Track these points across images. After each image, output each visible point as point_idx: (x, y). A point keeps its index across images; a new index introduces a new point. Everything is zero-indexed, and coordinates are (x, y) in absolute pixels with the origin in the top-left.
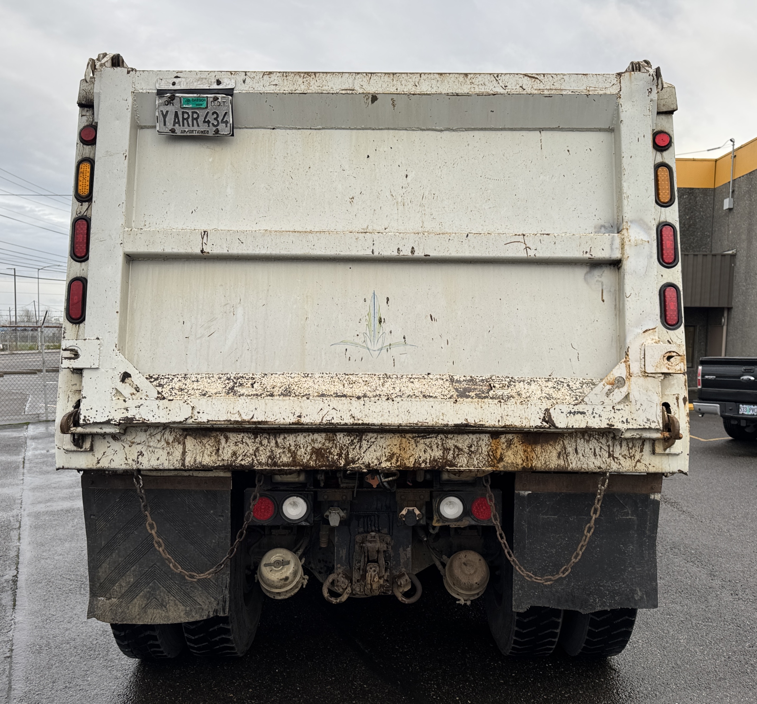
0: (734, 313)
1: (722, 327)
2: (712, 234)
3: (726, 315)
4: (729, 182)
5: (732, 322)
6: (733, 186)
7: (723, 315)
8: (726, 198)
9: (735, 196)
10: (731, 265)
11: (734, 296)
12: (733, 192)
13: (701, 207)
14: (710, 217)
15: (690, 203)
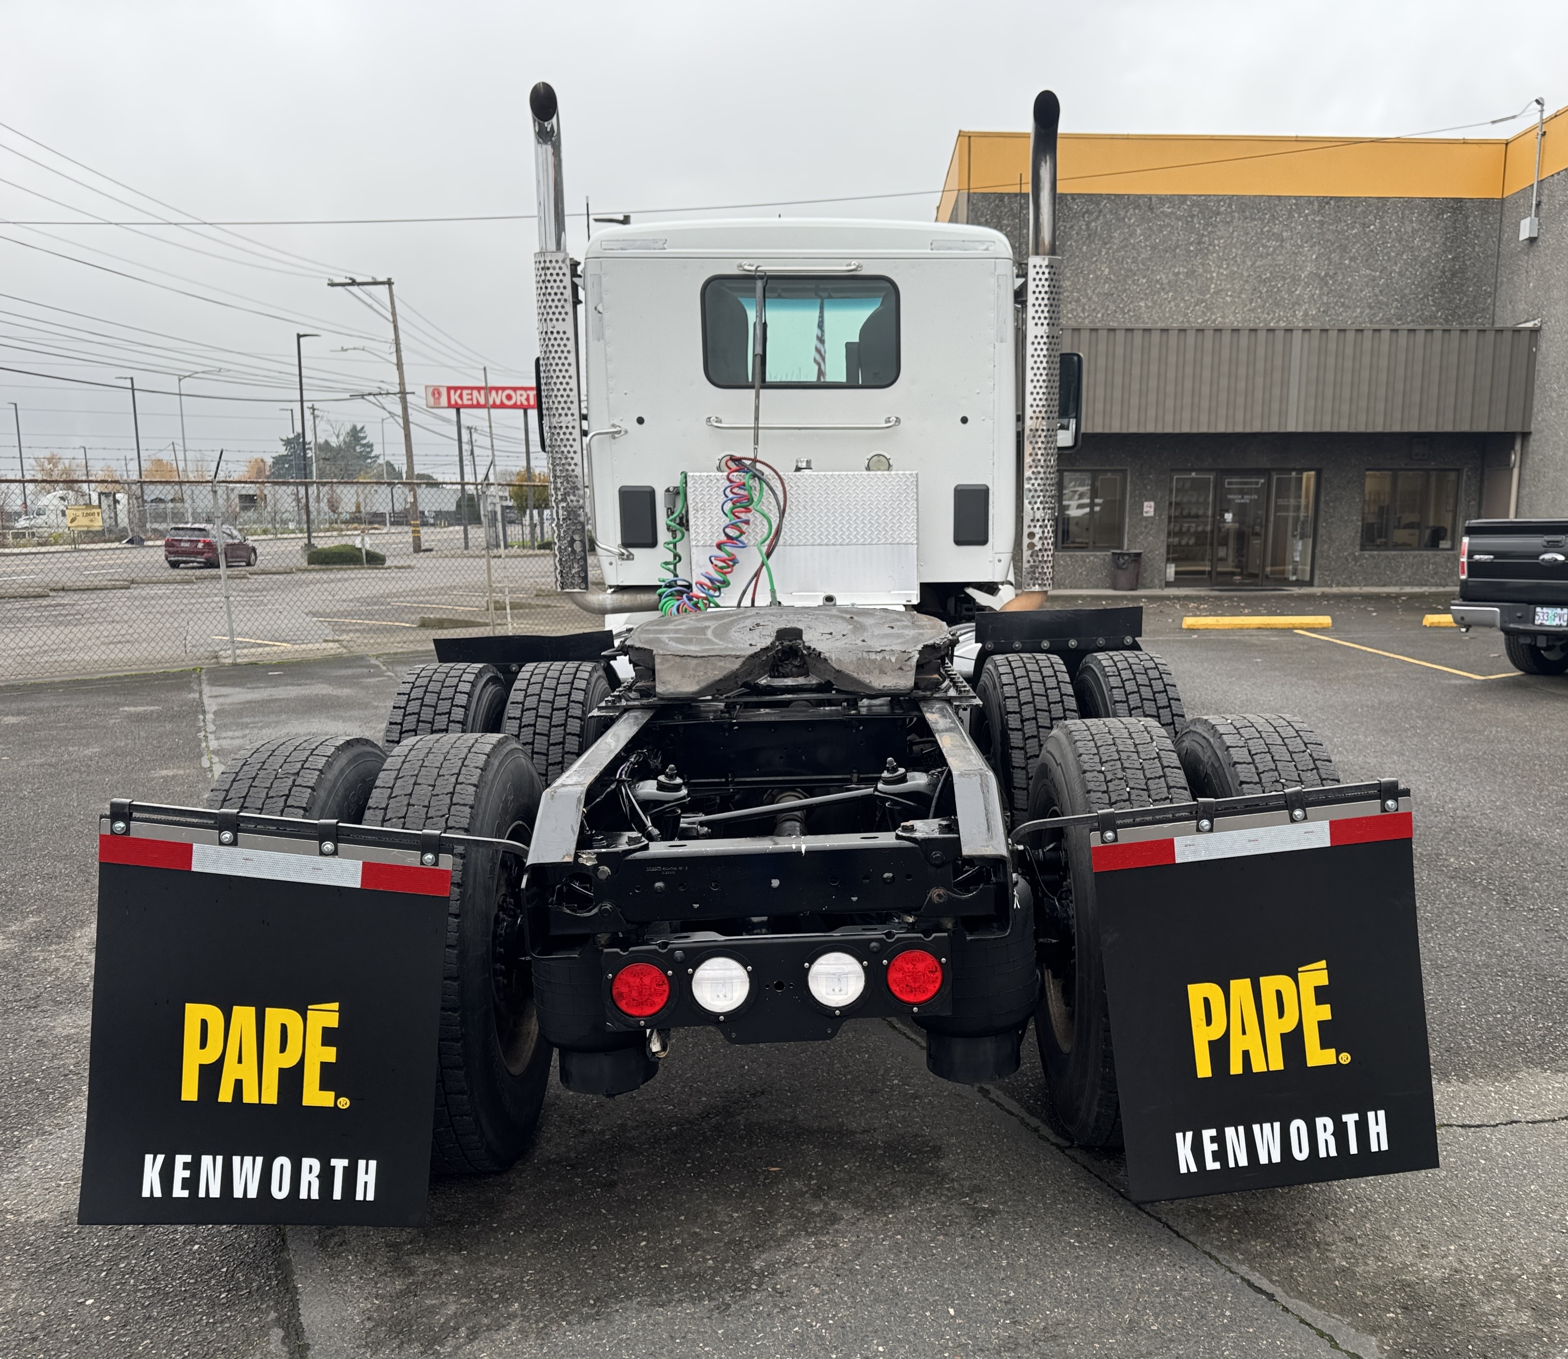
0: (1533, 443)
1: (1511, 470)
2: (1496, 290)
3: (1518, 447)
4: (1532, 186)
5: (1530, 462)
6: (1539, 194)
7: (1513, 448)
8: (1525, 218)
9: (1542, 215)
10: (1530, 349)
11: (1535, 410)
12: (1538, 205)
13: (1477, 237)
14: (1492, 256)
15: (1455, 229)
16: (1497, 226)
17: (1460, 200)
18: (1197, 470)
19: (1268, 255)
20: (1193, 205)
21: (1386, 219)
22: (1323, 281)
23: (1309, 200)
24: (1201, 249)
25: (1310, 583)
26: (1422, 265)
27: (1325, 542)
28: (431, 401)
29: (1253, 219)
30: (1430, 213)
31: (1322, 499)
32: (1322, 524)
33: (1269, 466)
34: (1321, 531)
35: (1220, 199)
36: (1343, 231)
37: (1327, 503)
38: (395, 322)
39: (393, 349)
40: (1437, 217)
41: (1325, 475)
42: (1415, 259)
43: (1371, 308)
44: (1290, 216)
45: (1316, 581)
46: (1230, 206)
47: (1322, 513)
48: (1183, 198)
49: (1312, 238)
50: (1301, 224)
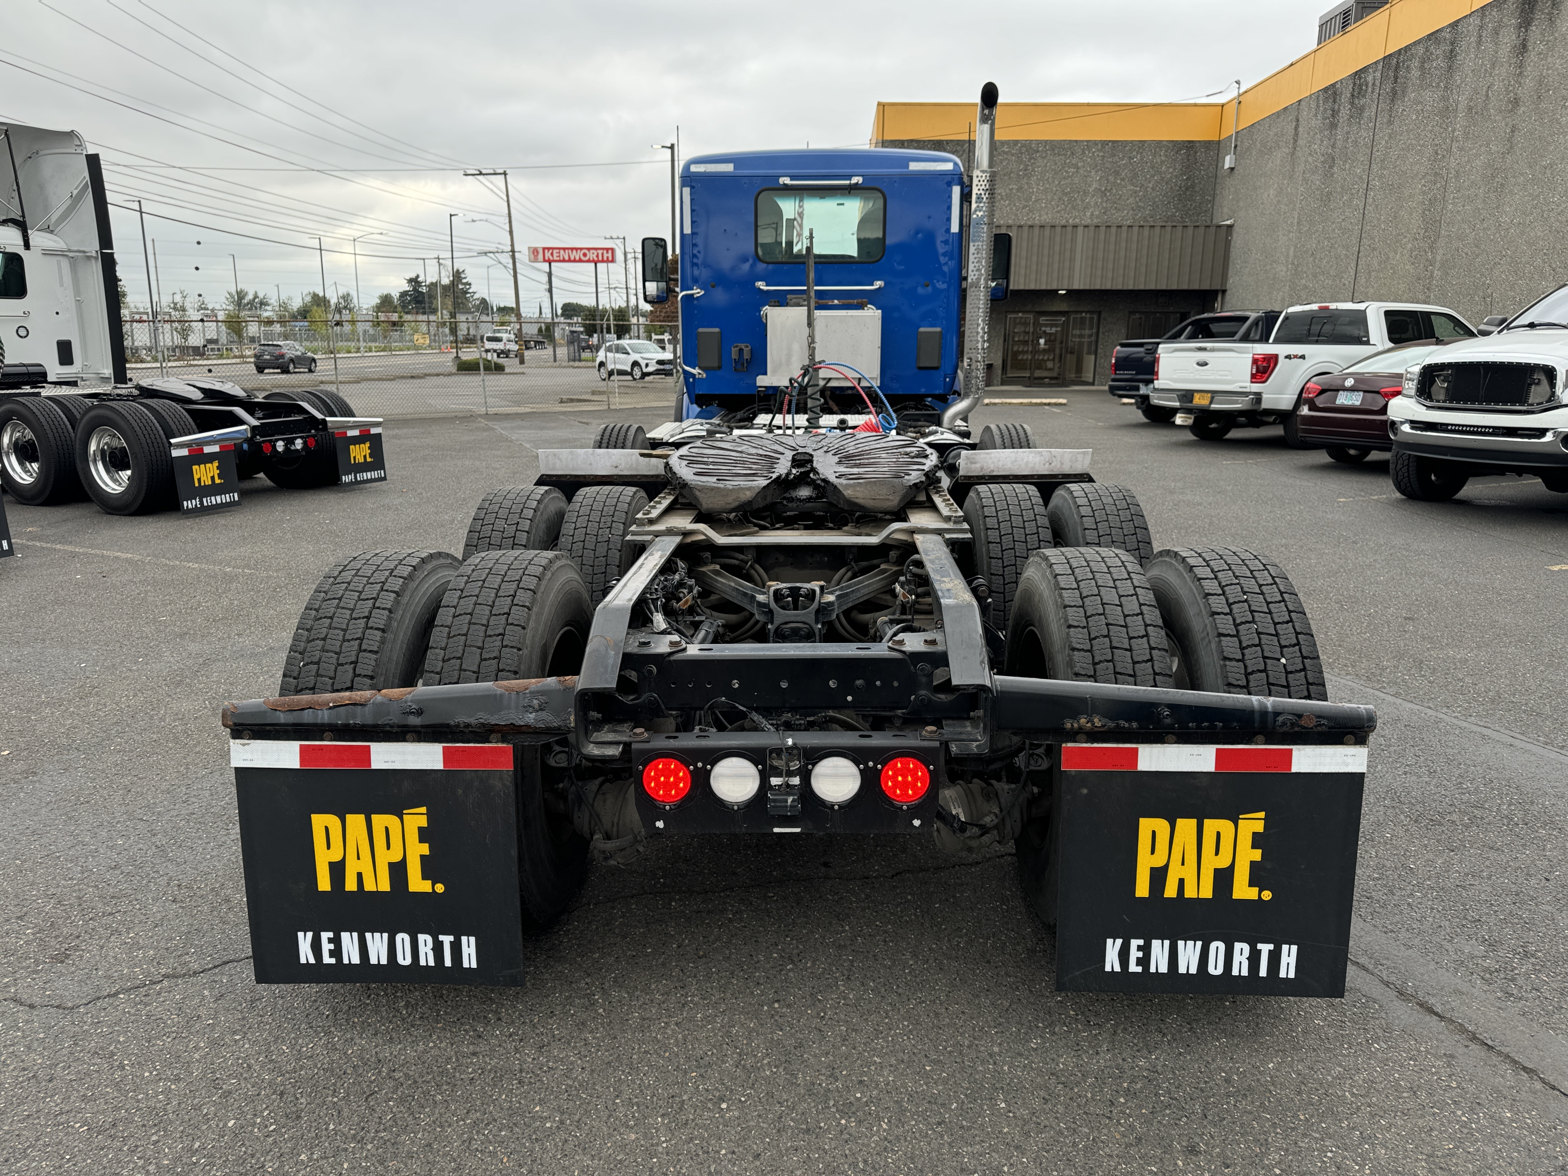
0: (1228, 295)
2: (1213, 199)
3: (1219, 297)
4: (1233, 135)
6: (1237, 140)
7: (1216, 298)
8: (1228, 154)
9: (1237, 154)
10: (1227, 238)
11: (1230, 275)
12: (1236, 147)
13: (1202, 165)
14: (1212, 177)
15: (1188, 160)
16: (1215, 158)
17: (1192, 142)
18: (1023, 312)
19: (1069, 177)
20: (1022, 147)
21: (1144, 154)
22: (1104, 194)
23: (1095, 143)
24: (1026, 175)
25: (1093, 384)
26: (1167, 183)
27: (1102, 357)
28: (532, 256)
29: (1059, 155)
30: (1172, 150)
31: (1101, 330)
32: (1100, 346)
33: (1067, 309)
34: (1099, 351)
35: (1039, 142)
36: (1117, 162)
37: (1103, 333)
38: (508, 201)
39: (507, 221)
40: (1177, 153)
41: (1103, 316)
42: (1163, 179)
43: (1134, 210)
44: (1084, 153)
45: (1096, 383)
46: (1045, 147)
47: (1100, 339)
48: (1016, 142)
49: (1096, 166)
50: (1090, 157)
